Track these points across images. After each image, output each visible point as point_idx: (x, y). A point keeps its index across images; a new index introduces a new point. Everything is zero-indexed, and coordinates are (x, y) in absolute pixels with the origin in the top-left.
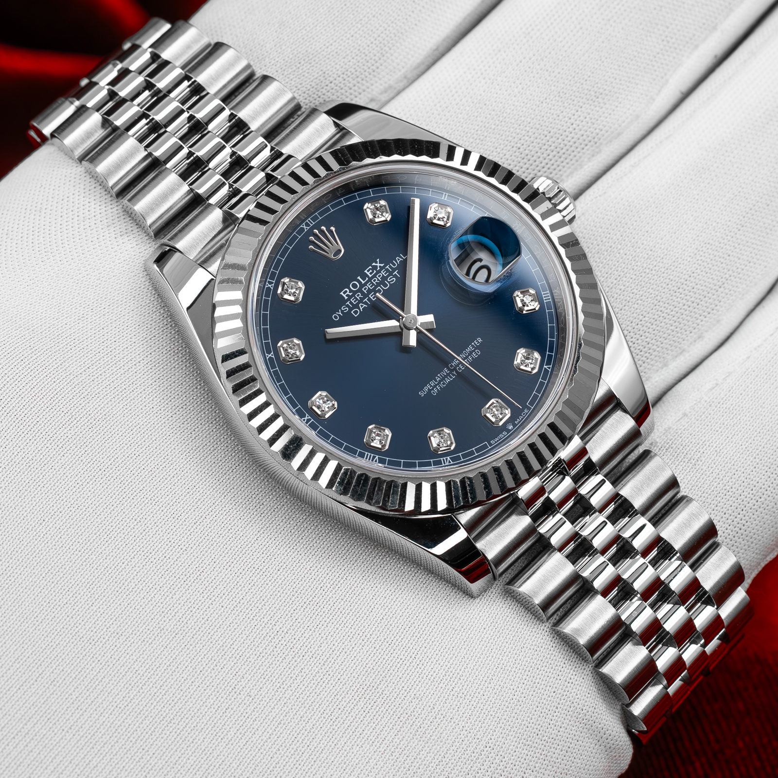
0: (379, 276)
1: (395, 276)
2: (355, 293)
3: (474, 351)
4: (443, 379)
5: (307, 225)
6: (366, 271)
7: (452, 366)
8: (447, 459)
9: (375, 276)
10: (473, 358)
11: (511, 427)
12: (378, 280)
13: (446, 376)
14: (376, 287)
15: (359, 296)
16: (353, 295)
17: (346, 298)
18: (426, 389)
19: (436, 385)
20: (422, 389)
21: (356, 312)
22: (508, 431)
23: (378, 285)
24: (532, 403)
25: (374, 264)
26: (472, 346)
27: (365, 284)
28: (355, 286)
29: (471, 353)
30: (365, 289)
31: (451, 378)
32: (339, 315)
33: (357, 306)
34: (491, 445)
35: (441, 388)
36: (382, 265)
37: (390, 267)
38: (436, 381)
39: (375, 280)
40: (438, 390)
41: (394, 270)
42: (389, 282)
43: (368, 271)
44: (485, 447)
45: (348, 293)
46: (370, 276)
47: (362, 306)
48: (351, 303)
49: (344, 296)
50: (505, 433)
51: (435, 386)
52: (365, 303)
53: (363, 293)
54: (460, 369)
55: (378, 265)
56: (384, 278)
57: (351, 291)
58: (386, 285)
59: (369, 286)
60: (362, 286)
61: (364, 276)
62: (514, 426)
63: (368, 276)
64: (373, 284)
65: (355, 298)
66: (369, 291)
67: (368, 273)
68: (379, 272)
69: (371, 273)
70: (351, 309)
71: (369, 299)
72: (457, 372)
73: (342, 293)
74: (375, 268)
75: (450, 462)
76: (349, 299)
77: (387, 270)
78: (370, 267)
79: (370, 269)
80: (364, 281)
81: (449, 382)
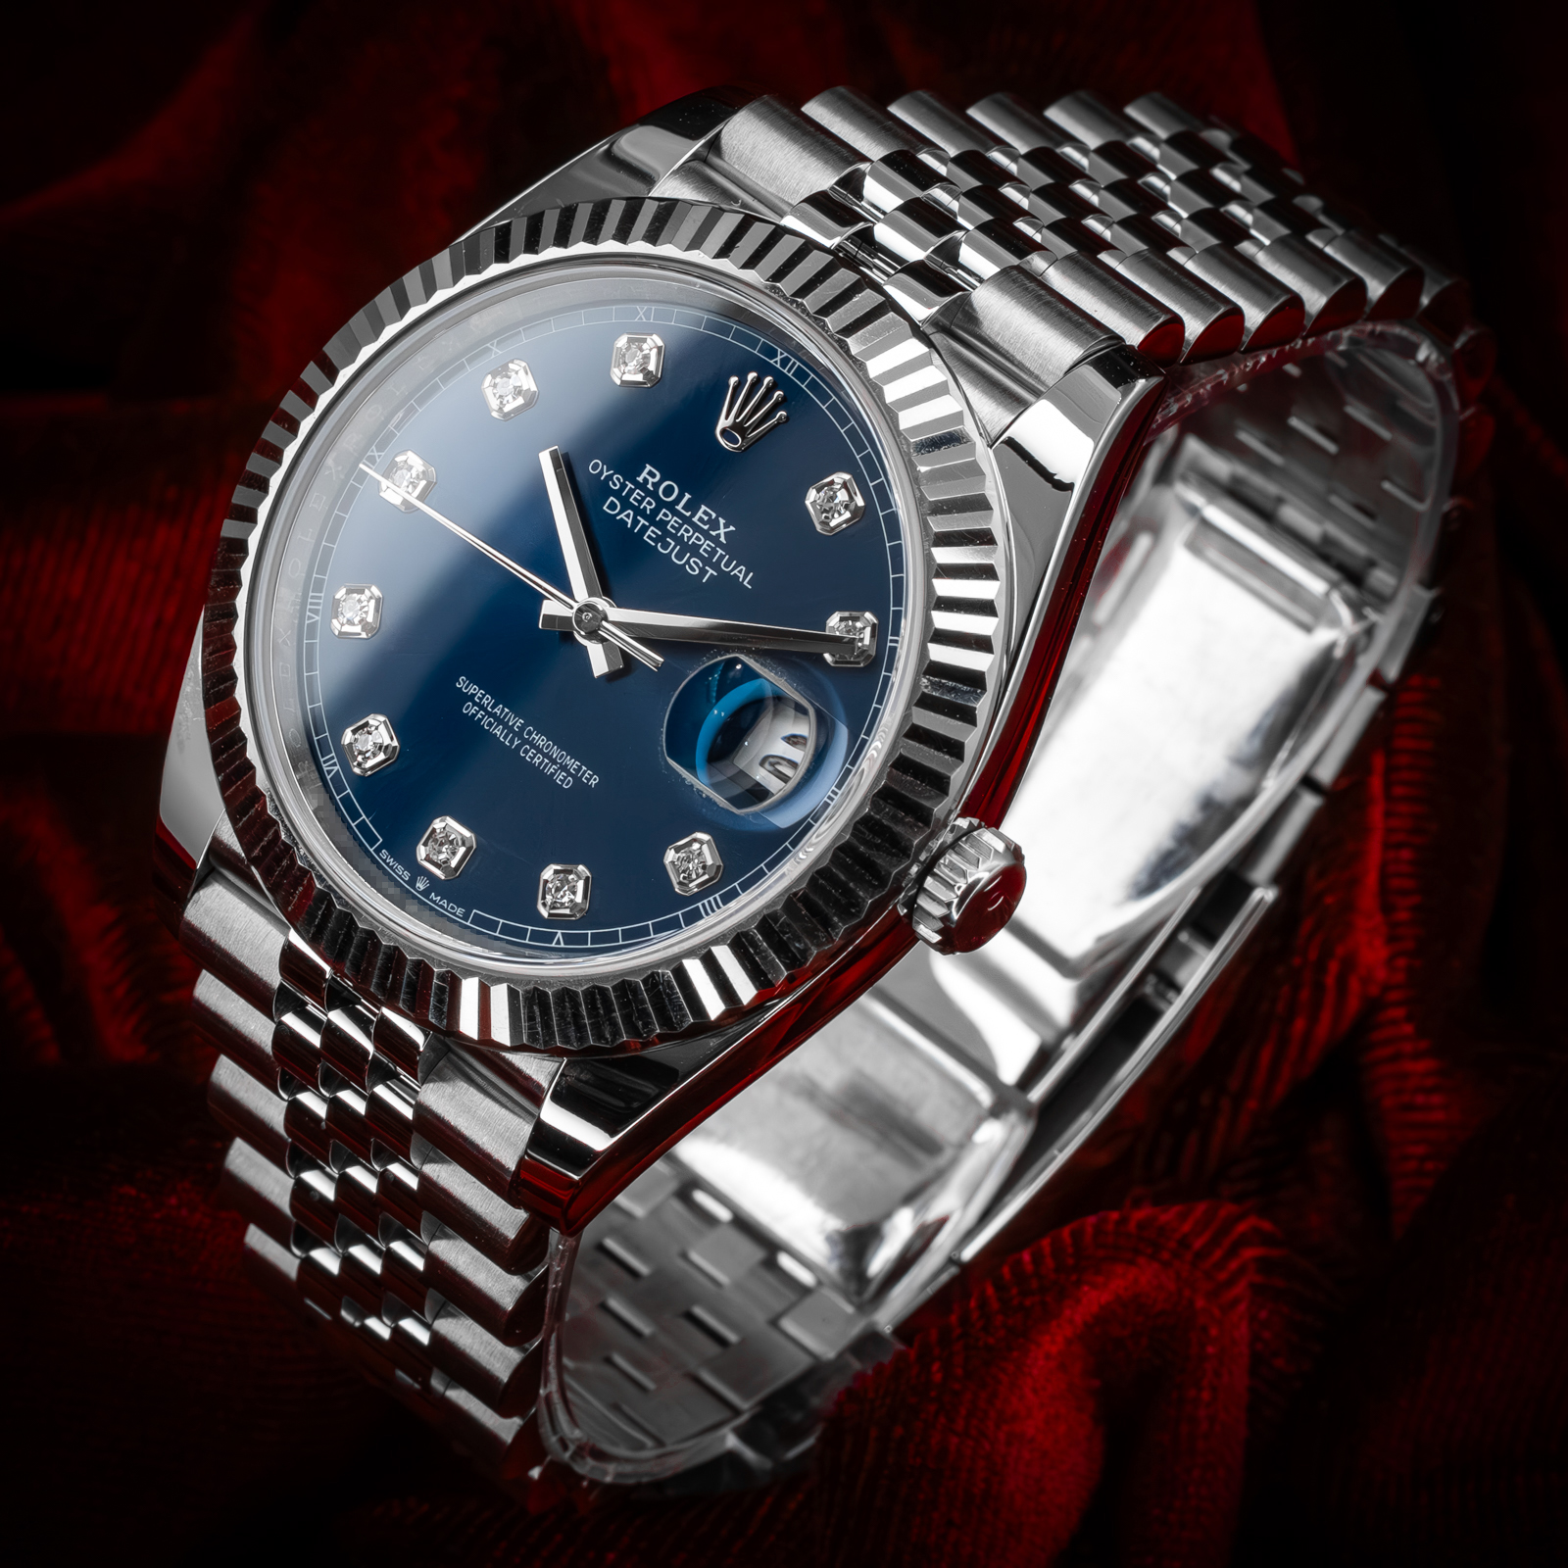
0: (698, 539)
1: (703, 572)
2: (654, 494)
3: (569, 774)
4: (500, 721)
5: (785, 362)
6: (703, 508)
7: (530, 733)
8: (334, 764)
9: (696, 528)
10: (553, 774)
11: (421, 885)
12: (689, 538)
13: (506, 726)
14: (674, 537)
15: (648, 505)
16: (648, 493)
17: (640, 479)
18: (473, 689)
19: (485, 710)
20: (472, 680)
21: (612, 506)
22: (412, 882)
23: (679, 540)
24: (477, 920)
25: (722, 521)
26: (580, 768)
27: (676, 513)
28: (669, 491)
29: (564, 768)
30: (665, 515)
31: (505, 738)
32: (601, 472)
33: (626, 504)
34: (378, 851)
35: (480, 720)
36: (722, 539)
37: (722, 557)
38: (493, 708)
39: (687, 531)
40: (474, 715)
41: (716, 566)
42: (688, 562)
43: (705, 513)
44: (372, 840)
45: (651, 480)
46: (695, 519)
47: (628, 516)
48: (631, 491)
49: (644, 474)
50: (407, 876)
51: (482, 707)
52: (635, 522)
53: (655, 512)
54: (526, 752)
55: (722, 531)
56: (694, 550)
57: (656, 485)
58: (679, 556)
59: (673, 520)
60: (671, 506)
61: (692, 506)
62: (426, 893)
63: (693, 515)
64: (678, 530)
65: (643, 499)
66: (662, 525)
67: (700, 513)
68: (706, 535)
69: (701, 519)
70: (617, 494)
71: (644, 529)
72: (519, 747)
73: (649, 467)
74: (715, 525)
75: (329, 772)
76: (638, 485)
77: (713, 552)
78: (714, 515)
79: (710, 516)
80: (683, 508)
81: (496, 734)
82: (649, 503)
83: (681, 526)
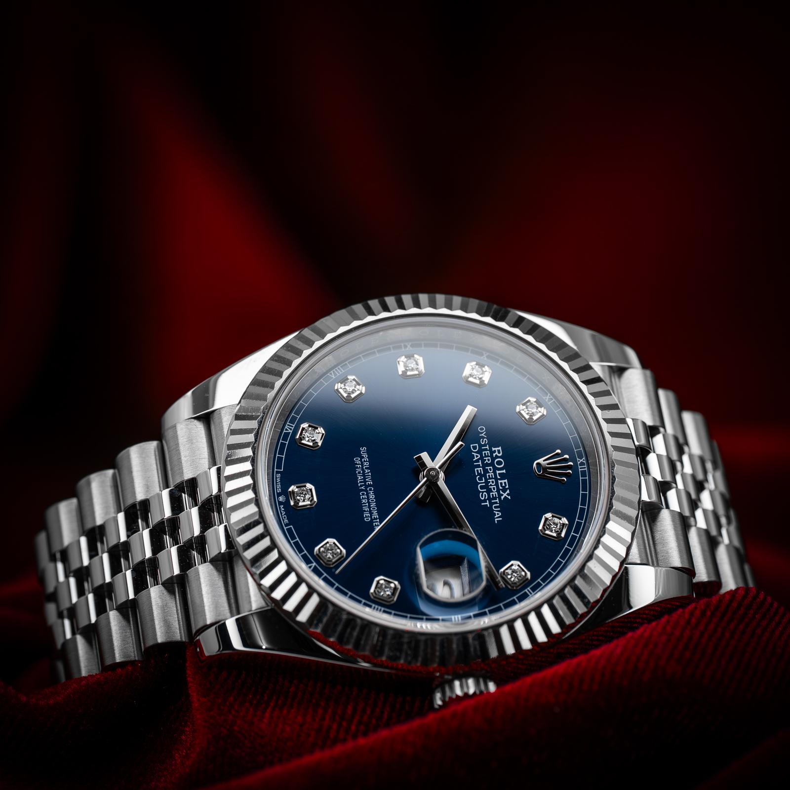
0: (494, 489)
1: (485, 501)
2: (493, 459)
3: (371, 517)
4: (364, 475)
5: (582, 464)
6: (506, 481)
7: (370, 490)
8: (291, 429)
9: (497, 484)
10: (365, 511)
11: (281, 499)
12: (491, 485)
13: (364, 479)
14: (486, 479)
15: (488, 460)
16: (491, 456)
17: (493, 449)
18: (365, 455)
19: (363, 466)
20: (368, 452)
21: (475, 448)
22: (279, 495)
23: (487, 482)
24: (289, 530)
25: (508, 491)
26: (377, 519)
27: (494, 472)
28: (499, 463)
29: (371, 513)
30: (490, 469)
31: (360, 482)
32: (482, 433)
33: (480, 452)
34: (277, 472)
35: (357, 468)
36: (502, 497)
37: (496, 503)
38: (366, 468)
39: (493, 482)
40: (357, 464)
41: (491, 504)
42: (483, 492)
43: (505, 483)
44: (279, 467)
45: (497, 453)
46: (499, 481)
47: (477, 456)
48: (486, 450)
49: (496, 449)
50: (279, 491)
51: (362, 464)
52: (477, 461)
53: (488, 465)
54: (363, 494)
55: (505, 495)
56: (489, 491)
57: (497, 457)
58: (482, 487)
59: (491, 474)
60: (495, 469)
61: (503, 476)
62: (280, 503)
63: (500, 479)
64: (490, 479)
65: (488, 456)
66: (486, 471)
67: (503, 481)
68: (498, 491)
69: (501, 483)
70: (481, 446)
71: (478, 466)
72: (362, 490)
73: (500, 448)
74: (504, 490)
75: (286, 430)
76: (490, 450)
77: (495, 498)
78: (507, 487)
79: (506, 486)
80: (499, 473)
81: (358, 478)
82: (489, 460)
83: (492, 478)
